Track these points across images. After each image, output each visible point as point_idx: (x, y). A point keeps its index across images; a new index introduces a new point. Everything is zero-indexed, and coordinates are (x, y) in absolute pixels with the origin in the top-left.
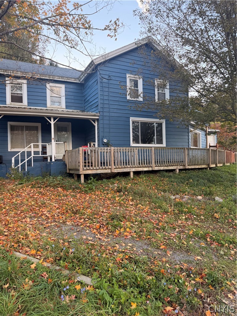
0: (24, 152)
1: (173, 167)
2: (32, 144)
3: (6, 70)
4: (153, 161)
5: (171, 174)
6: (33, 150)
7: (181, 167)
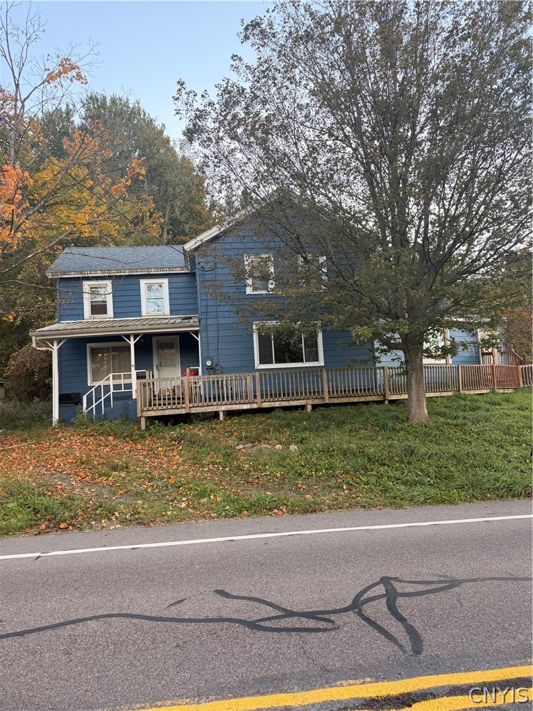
0: (100, 386)
1: (300, 401)
2: (111, 375)
3: (81, 272)
4: (258, 394)
5: (296, 414)
6: (111, 383)
7: (317, 402)
